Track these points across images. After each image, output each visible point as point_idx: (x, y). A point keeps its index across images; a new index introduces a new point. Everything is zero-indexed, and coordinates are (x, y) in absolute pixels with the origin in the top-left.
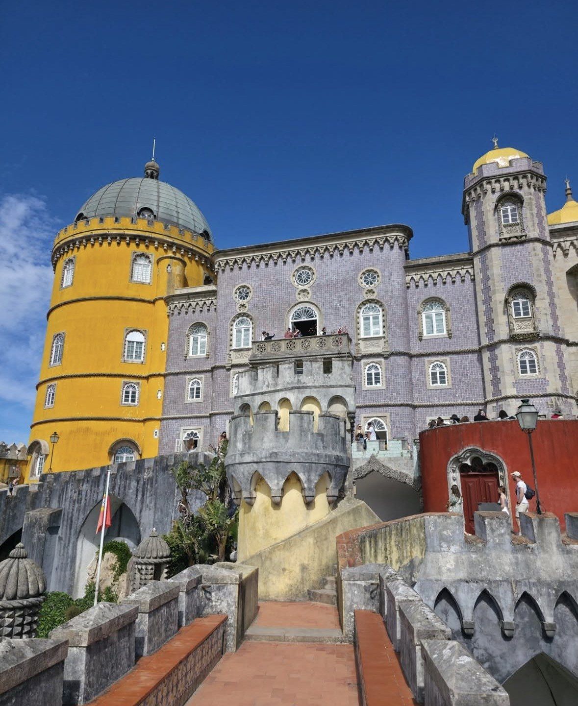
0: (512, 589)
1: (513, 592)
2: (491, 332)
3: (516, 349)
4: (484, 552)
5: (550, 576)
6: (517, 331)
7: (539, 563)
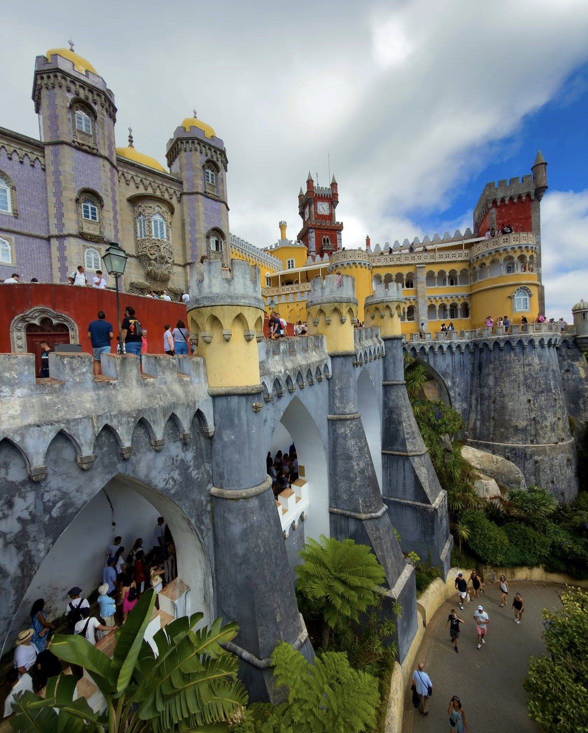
0: (93, 424)
1: (94, 427)
2: (60, 225)
3: (84, 246)
4: (61, 392)
5: (130, 406)
6: (85, 230)
7: (120, 397)
